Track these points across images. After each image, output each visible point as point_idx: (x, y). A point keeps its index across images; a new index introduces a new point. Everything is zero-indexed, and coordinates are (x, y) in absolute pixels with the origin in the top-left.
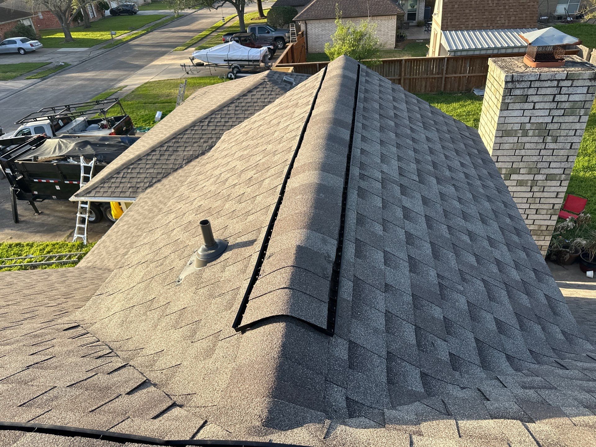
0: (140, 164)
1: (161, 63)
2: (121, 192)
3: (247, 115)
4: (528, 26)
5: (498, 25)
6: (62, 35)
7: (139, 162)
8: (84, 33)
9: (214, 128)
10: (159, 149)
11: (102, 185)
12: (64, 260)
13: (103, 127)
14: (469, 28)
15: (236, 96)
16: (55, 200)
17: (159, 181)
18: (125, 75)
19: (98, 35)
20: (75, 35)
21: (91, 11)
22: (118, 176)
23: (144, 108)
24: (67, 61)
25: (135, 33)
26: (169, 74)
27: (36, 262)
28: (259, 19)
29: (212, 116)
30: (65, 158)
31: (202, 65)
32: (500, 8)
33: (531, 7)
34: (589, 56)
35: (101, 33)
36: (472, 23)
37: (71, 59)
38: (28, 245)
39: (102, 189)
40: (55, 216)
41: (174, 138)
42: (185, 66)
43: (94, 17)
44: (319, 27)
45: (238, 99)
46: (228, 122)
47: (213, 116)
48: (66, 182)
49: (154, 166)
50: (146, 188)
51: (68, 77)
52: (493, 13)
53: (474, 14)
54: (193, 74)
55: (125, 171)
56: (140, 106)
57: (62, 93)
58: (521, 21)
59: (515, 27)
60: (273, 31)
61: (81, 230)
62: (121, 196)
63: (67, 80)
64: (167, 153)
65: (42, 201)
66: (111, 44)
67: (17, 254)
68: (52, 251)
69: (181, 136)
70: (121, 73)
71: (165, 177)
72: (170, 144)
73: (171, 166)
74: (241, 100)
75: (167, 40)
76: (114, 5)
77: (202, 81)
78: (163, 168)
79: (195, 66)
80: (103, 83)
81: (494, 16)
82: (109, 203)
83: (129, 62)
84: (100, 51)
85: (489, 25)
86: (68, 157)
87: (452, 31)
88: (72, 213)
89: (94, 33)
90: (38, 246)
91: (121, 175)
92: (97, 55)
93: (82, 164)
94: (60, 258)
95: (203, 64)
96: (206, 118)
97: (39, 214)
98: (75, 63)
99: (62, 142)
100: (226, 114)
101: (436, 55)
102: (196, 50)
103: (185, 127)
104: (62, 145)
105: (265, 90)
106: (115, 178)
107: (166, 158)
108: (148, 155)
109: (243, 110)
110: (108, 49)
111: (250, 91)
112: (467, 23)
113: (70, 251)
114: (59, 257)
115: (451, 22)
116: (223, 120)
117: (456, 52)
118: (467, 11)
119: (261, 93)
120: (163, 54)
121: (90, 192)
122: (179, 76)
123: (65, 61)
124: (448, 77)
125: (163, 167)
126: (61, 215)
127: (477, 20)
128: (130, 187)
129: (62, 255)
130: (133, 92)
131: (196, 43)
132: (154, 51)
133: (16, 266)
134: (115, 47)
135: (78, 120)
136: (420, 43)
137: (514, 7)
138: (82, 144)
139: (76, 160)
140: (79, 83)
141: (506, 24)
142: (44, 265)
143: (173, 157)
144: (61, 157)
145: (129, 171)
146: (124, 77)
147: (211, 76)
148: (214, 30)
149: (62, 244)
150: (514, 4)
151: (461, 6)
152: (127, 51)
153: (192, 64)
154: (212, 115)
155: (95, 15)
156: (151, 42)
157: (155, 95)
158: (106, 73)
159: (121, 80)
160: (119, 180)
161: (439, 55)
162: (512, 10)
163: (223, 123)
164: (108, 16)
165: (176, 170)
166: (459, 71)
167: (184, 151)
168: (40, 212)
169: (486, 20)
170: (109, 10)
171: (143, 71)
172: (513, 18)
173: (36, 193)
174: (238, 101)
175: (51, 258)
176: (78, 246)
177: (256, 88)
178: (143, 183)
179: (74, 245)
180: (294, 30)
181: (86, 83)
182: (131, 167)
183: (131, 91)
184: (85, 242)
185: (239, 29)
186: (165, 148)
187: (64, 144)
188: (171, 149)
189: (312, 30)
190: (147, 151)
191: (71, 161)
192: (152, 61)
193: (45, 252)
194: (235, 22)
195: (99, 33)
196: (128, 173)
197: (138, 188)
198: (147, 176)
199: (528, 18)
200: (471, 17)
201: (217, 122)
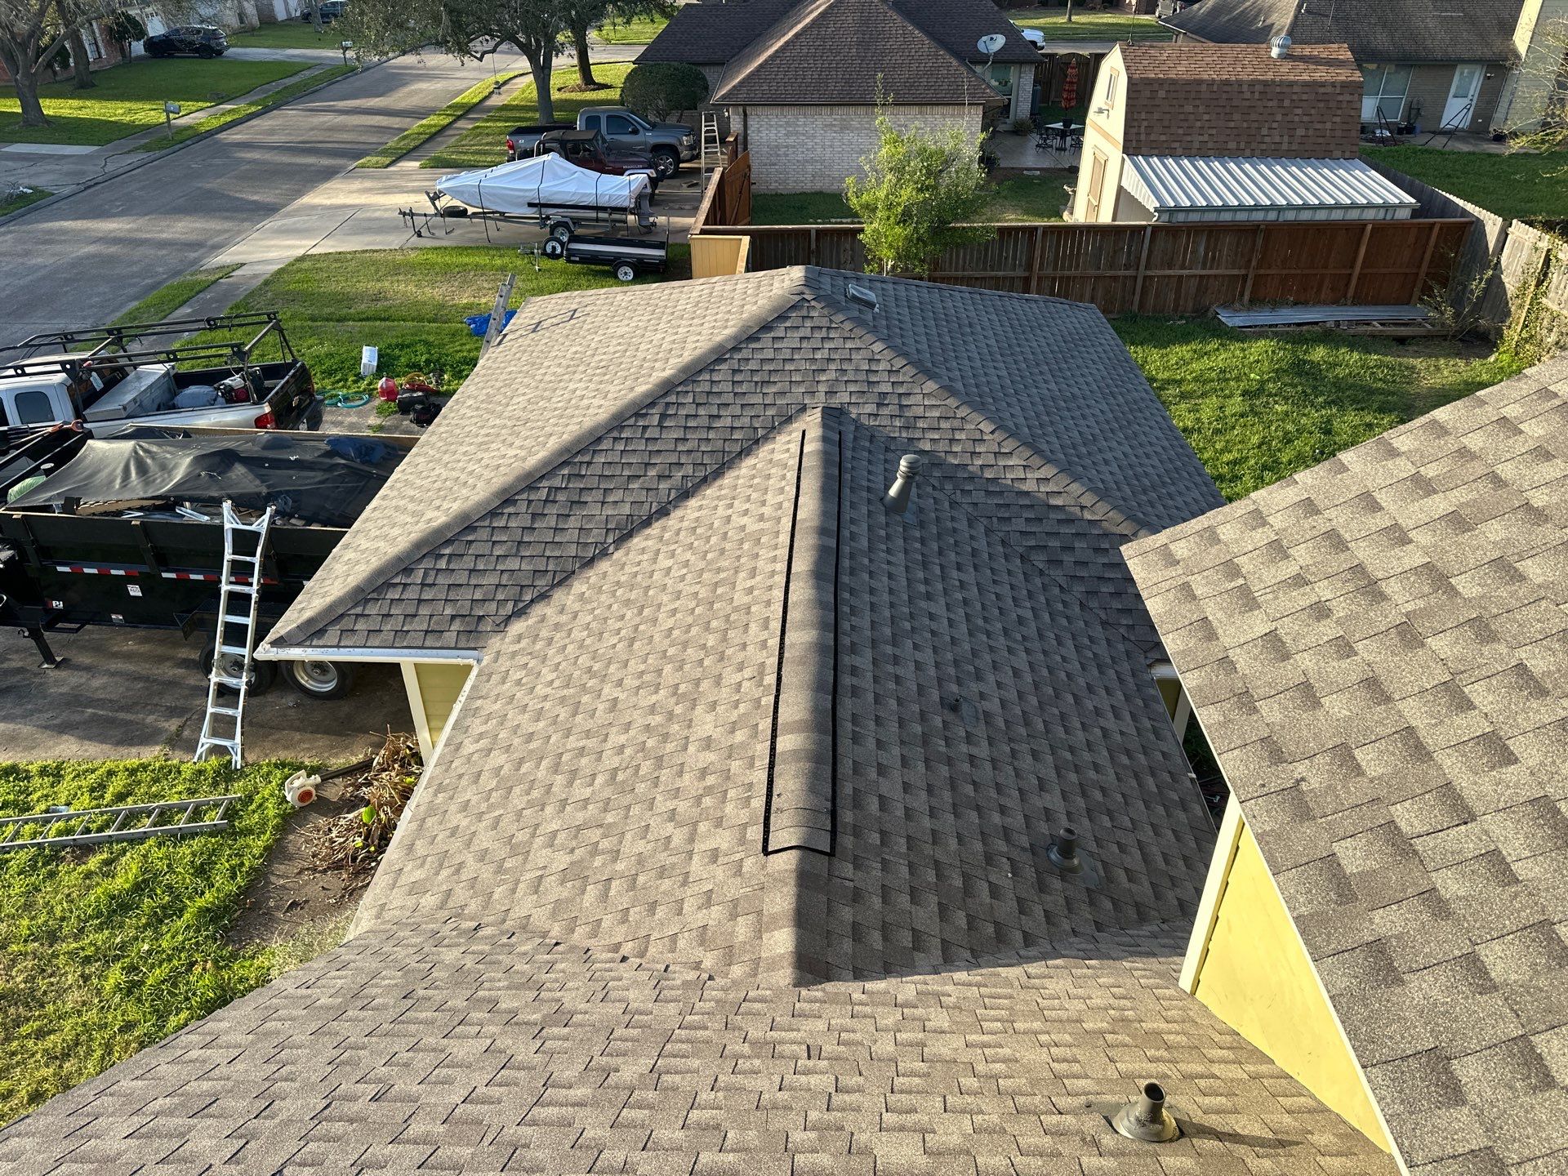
0: (471, 542)
1: (328, 202)
2: (427, 632)
3: (771, 396)
4: (1337, 153)
5: (1264, 147)
6: (13, 106)
7: (470, 538)
8: (75, 103)
9: (679, 434)
10: (524, 496)
11: (359, 610)
12: (181, 822)
13: (233, 398)
14: (1194, 152)
15: (727, 340)
16: (120, 626)
17: (544, 596)
18: (228, 231)
19: (121, 111)
20: (51, 107)
21: (93, 41)
22: (409, 581)
23: (314, 332)
24: (41, 182)
25: (230, 111)
26: (362, 234)
27: (88, 831)
28: (581, 91)
29: (668, 400)
30: (169, 503)
31: (462, 213)
32: (1270, 104)
33: (1344, 105)
34: (1503, 236)
35: (128, 105)
36: (1201, 138)
37: (52, 177)
38: (43, 772)
39: (362, 620)
40: (113, 674)
41: (565, 463)
42: (412, 214)
43: (100, 57)
44: (781, 126)
45: (735, 349)
46: (719, 417)
47: (672, 398)
48: (165, 575)
49: (518, 550)
50: (508, 619)
51: (50, 232)
52: (1253, 117)
53: (1206, 117)
54: (433, 236)
55: (427, 563)
56: (302, 327)
57: (44, 278)
58: (1321, 140)
59: (1306, 155)
60: (648, 130)
61: (223, 727)
62: (428, 643)
63: (49, 239)
64: (552, 510)
65: (77, 630)
66: (166, 138)
67: (15, 804)
68: (129, 794)
69: (587, 458)
70: (214, 225)
71: (560, 583)
72: (557, 482)
73: (572, 550)
74: (744, 354)
75: (329, 134)
76: (156, 28)
77: (466, 260)
78: (548, 557)
79: (442, 216)
80: (164, 252)
81: (1256, 125)
82: (395, 669)
83: (231, 194)
84: (135, 158)
85: (1242, 145)
86: (179, 501)
87: (1151, 156)
88: (168, 664)
89: (109, 104)
90: (78, 775)
91: (418, 576)
92: (129, 168)
93: (230, 521)
94: (165, 816)
95: (466, 210)
96: (652, 404)
97: (58, 665)
98: (67, 191)
99: (146, 451)
100: (708, 393)
101: (1105, 217)
102: (423, 167)
103: (591, 431)
104: (149, 461)
105: (808, 324)
106: (400, 588)
107: (553, 524)
108: (493, 514)
109: (756, 383)
110: (158, 154)
111: (766, 327)
112: (1189, 138)
113: (192, 792)
114: (162, 814)
115: (1148, 134)
116: (702, 412)
117: (1175, 214)
118: (1189, 108)
119: (802, 333)
120: (328, 174)
121: (321, 633)
122: (394, 241)
123: (34, 182)
124: (1151, 277)
125: (548, 553)
126: (130, 667)
127: (1214, 132)
128: (453, 617)
129: (171, 807)
130: (266, 283)
131: (416, 148)
132: (297, 165)
133: (22, 847)
134: (177, 147)
135: (149, 374)
136: (1037, 177)
137: (1304, 104)
138: (217, 459)
139: (203, 510)
140: (91, 249)
141: (1285, 147)
142: (118, 843)
143: (572, 523)
144: (158, 503)
145: (442, 564)
146: (226, 236)
147: (487, 244)
148: (459, 113)
149: (162, 768)
150: (1305, 97)
151: (1174, 95)
152: (217, 161)
153: (432, 211)
154: (666, 394)
155: (103, 51)
156: (283, 138)
157: (336, 294)
158: (163, 224)
159: (217, 248)
160: (412, 594)
161: (1114, 219)
162: (1299, 111)
163: (705, 422)
164: (139, 58)
165: (590, 563)
166: (1180, 262)
167: (603, 503)
168: (59, 659)
169: (1235, 132)
170: (142, 42)
171: (279, 223)
172: (1300, 132)
173: (58, 604)
174: (738, 356)
175: (133, 817)
176: (217, 773)
177: (782, 317)
178: (494, 605)
179: (200, 772)
180: (714, 131)
181: (113, 249)
182: (447, 551)
183: (261, 280)
184: (237, 760)
185: (537, 115)
186: (543, 494)
187: (153, 458)
188: (561, 497)
189: (759, 132)
190: (488, 501)
191: (189, 513)
192: (300, 193)
193: (108, 797)
194: (515, 94)
195: (119, 104)
196: (438, 570)
197: (480, 618)
198: (504, 582)
199: (1339, 133)
200: (1198, 124)
201: (687, 416)
